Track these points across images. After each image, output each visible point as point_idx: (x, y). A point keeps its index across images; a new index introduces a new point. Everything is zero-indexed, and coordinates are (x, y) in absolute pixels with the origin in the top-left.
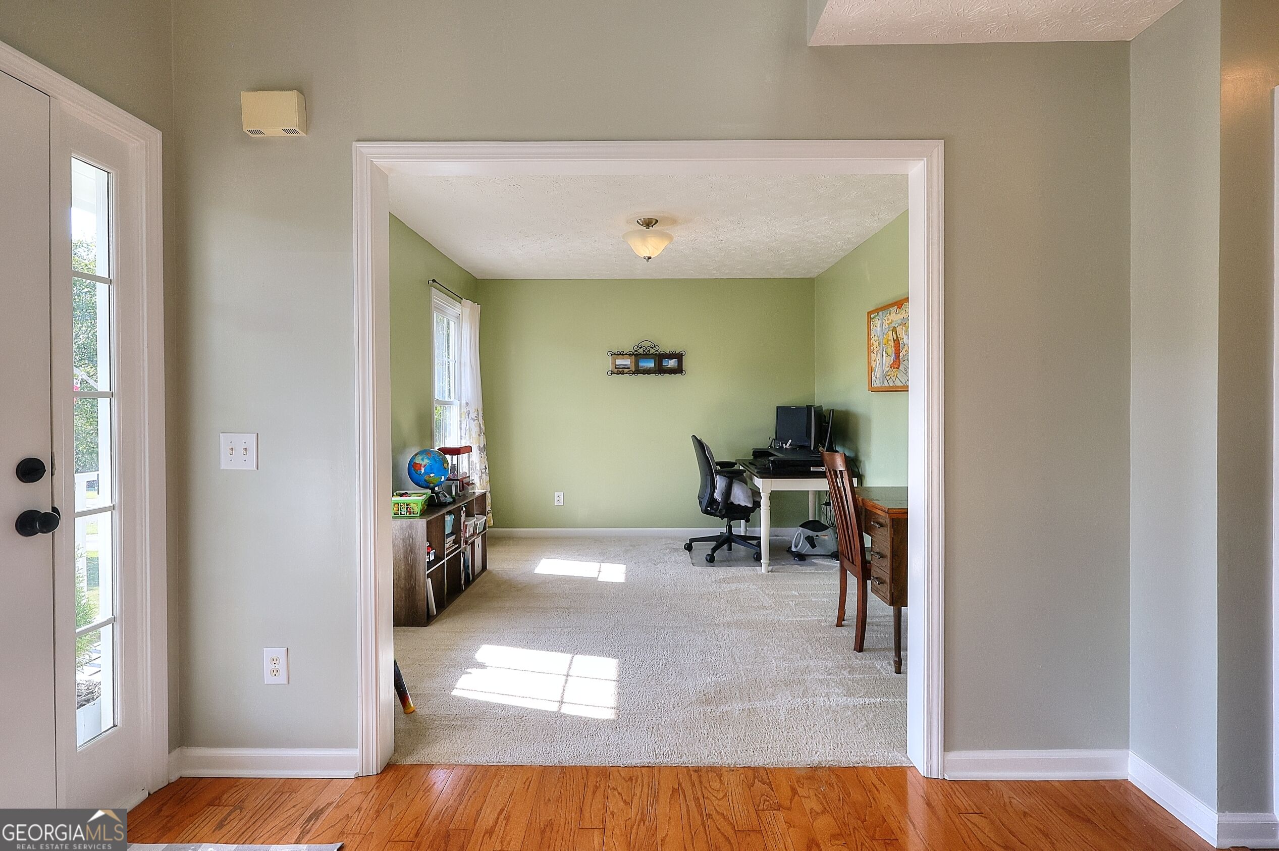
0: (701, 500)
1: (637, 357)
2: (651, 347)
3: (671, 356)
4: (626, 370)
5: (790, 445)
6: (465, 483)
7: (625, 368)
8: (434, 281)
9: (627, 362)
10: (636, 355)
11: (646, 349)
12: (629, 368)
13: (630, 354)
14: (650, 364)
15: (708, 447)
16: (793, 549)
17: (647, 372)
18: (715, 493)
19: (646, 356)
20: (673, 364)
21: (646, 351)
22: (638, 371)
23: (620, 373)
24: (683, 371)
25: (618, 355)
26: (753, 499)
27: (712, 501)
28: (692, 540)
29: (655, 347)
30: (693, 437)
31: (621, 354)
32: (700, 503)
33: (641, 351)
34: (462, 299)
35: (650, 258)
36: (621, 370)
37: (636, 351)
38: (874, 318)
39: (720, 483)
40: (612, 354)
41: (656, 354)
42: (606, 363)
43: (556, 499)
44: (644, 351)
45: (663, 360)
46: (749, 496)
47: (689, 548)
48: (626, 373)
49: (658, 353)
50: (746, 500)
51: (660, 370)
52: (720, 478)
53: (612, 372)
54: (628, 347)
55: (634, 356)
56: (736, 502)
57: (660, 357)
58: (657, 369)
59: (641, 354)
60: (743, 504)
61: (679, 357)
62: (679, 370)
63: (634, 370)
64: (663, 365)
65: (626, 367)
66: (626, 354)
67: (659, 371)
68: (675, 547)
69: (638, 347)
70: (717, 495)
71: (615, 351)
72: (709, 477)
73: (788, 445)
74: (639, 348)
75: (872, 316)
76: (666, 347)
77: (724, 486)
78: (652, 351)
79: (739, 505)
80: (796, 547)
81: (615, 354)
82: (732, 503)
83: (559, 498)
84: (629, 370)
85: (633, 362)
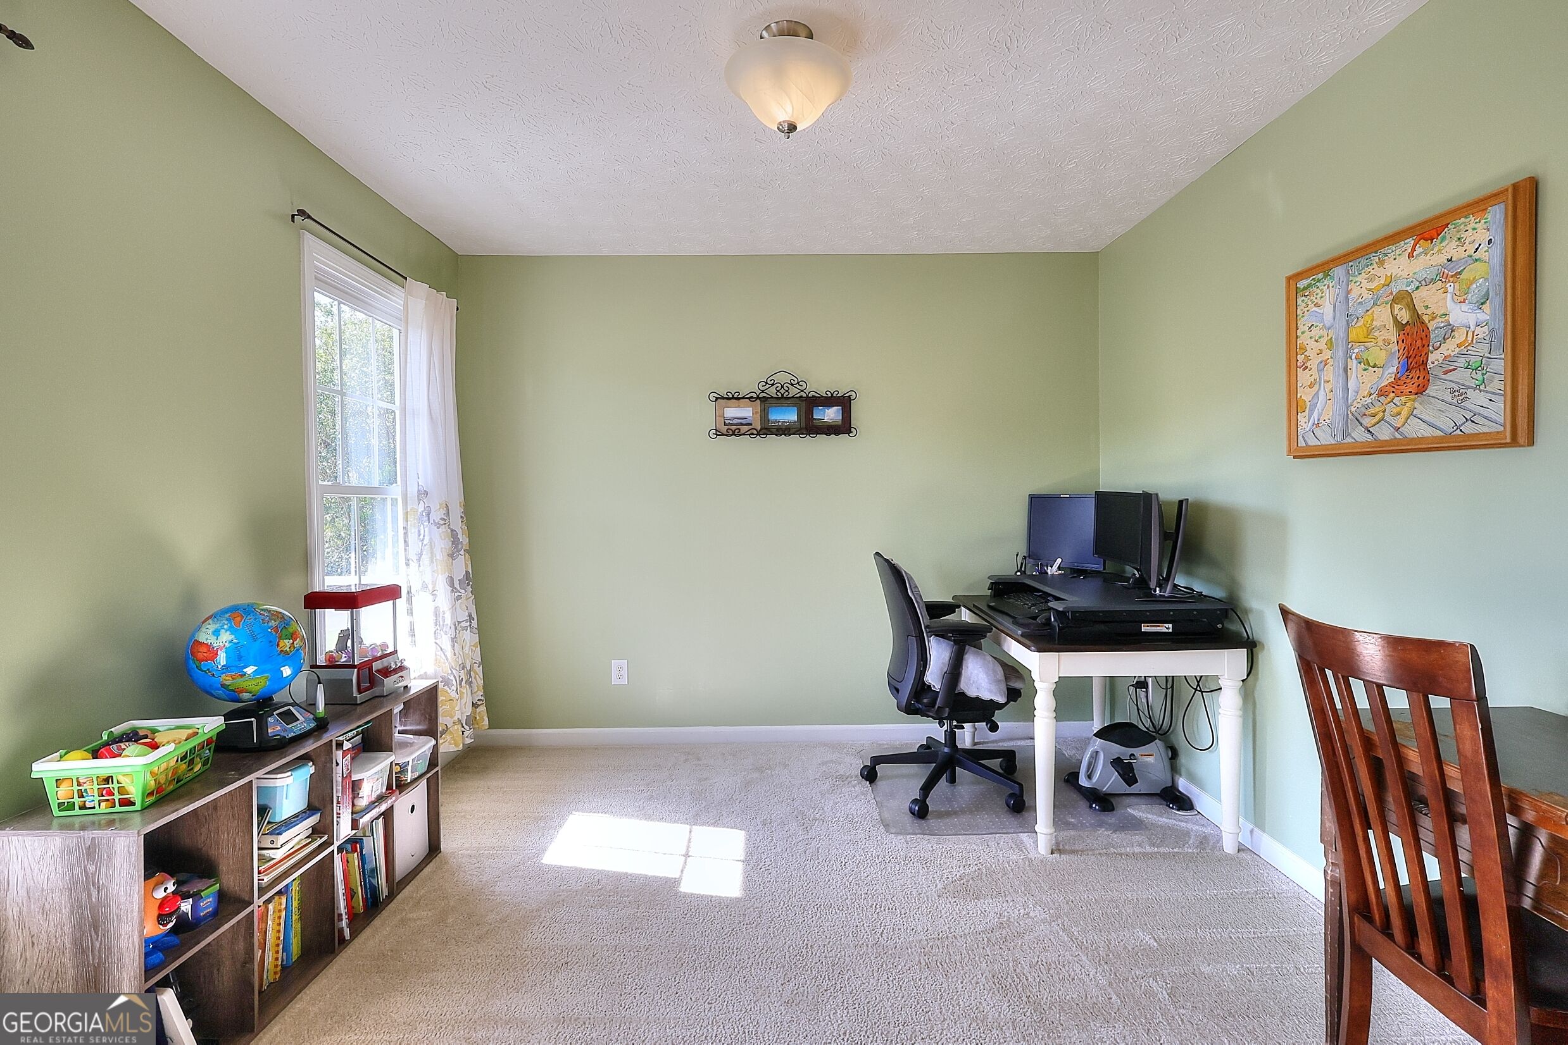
0: (898, 686)
1: (765, 401)
2: (792, 385)
3: (829, 401)
4: (744, 429)
5: (1059, 568)
6: (378, 671)
7: (742, 424)
8: (301, 212)
9: (746, 412)
10: (764, 400)
11: (782, 387)
12: (751, 425)
13: (752, 397)
14: (790, 416)
15: (910, 579)
16: (1083, 781)
17: (784, 431)
18: (927, 674)
19: (783, 400)
20: (832, 416)
21: (782, 391)
22: (767, 430)
23: (733, 434)
24: (852, 430)
25: (729, 399)
26: (1007, 685)
27: (921, 689)
28: (877, 760)
29: (798, 383)
30: (876, 557)
31: (734, 398)
32: (895, 690)
33: (772, 391)
34: (406, 279)
35: (792, 128)
36: (734, 427)
37: (763, 391)
38: (1305, 289)
39: (939, 653)
40: (717, 399)
41: (801, 397)
42: (707, 416)
43: (615, 672)
44: (778, 391)
45: (815, 408)
46: (1000, 681)
47: (870, 775)
48: (744, 434)
49: (804, 395)
50: (994, 688)
51: (810, 428)
52: (938, 643)
53: (719, 433)
54: (749, 384)
55: (758, 400)
56: (972, 692)
57: (810, 403)
58: (803, 425)
59: (772, 397)
60: (986, 696)
61: (844, 402)
62: (844, 428)
63: (759, 428)
64: (814, 417)
65: (743, 421)
66: (743, 398)
67: (806, 429)
68: (841, 772)
69: (767, 383)
70: (934, 677)
71: (723, 393)
72: (913, 641)
73: (1055, 567)
74: (768, 386)
75: (1302, 284)
76: (820, 383)
77: (947, 659)
78: (793, 391)
79: (978, 699)
80: (1089, 777)
81: (723, 398)
82: (963, 694)
83: (619, 672)
84: (750, 427)
85: (757, 413)
